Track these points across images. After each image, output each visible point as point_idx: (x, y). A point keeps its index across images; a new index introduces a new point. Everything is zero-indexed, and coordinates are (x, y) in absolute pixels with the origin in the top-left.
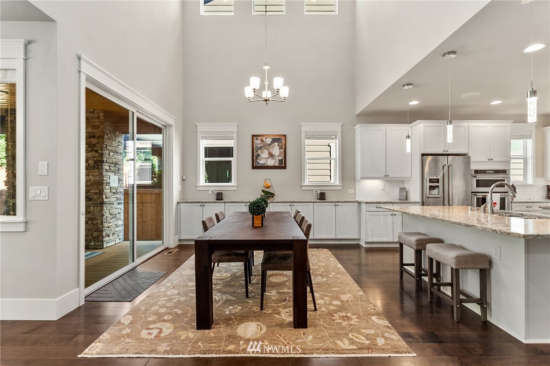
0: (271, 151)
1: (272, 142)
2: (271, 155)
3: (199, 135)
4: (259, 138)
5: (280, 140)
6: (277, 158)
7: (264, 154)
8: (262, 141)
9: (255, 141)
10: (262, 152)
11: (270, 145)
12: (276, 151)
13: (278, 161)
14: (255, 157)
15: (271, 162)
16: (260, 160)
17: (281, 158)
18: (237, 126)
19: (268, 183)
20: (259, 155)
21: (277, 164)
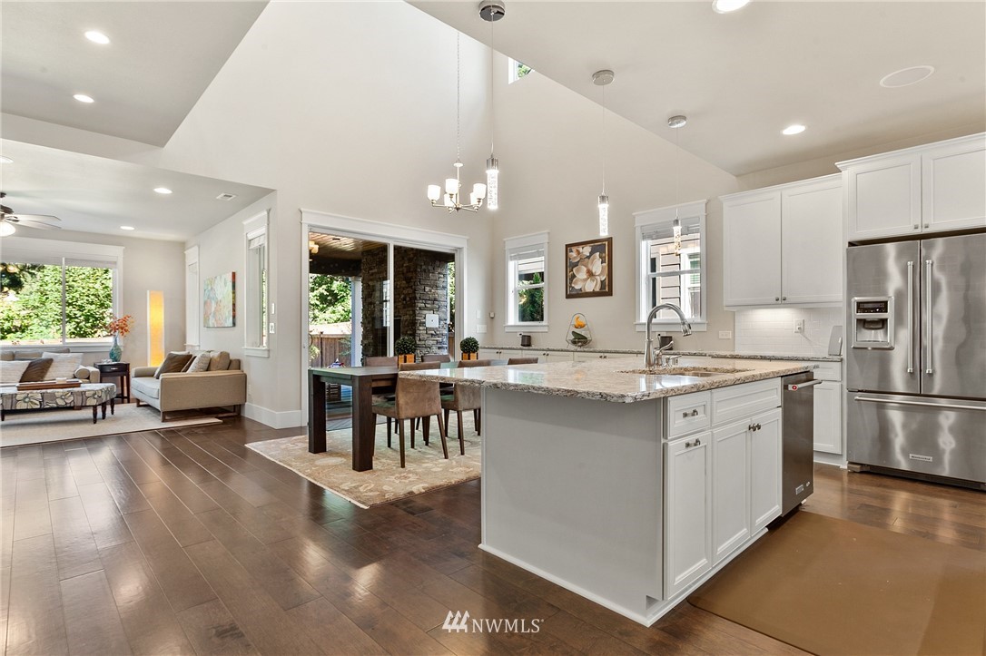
0: (590, 267)
1: (592, 253)
2: (591, 274)
3: (508, 255)
4: (574, 249)
5: (603, 247)
6: (598, 278)
7: (581, 274)
8: (578, 252)
9: (570, 254)
10: (578, 271)
11: (588, 257)
12: (598, 266)
13: (599, 282)
14: (570, 278)
15: (591, 286)
16: (575, 283)
17: (603, 279)
18: (549, 233)
19: (582, 320)
20: (574, 276)
21: (597, 289)
